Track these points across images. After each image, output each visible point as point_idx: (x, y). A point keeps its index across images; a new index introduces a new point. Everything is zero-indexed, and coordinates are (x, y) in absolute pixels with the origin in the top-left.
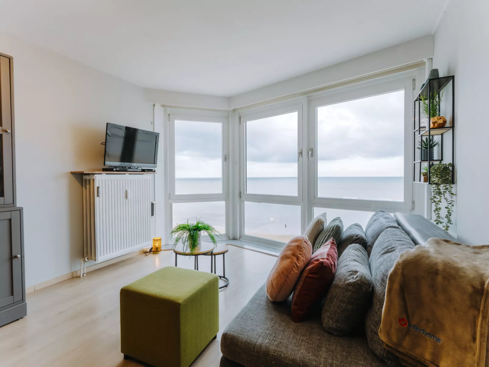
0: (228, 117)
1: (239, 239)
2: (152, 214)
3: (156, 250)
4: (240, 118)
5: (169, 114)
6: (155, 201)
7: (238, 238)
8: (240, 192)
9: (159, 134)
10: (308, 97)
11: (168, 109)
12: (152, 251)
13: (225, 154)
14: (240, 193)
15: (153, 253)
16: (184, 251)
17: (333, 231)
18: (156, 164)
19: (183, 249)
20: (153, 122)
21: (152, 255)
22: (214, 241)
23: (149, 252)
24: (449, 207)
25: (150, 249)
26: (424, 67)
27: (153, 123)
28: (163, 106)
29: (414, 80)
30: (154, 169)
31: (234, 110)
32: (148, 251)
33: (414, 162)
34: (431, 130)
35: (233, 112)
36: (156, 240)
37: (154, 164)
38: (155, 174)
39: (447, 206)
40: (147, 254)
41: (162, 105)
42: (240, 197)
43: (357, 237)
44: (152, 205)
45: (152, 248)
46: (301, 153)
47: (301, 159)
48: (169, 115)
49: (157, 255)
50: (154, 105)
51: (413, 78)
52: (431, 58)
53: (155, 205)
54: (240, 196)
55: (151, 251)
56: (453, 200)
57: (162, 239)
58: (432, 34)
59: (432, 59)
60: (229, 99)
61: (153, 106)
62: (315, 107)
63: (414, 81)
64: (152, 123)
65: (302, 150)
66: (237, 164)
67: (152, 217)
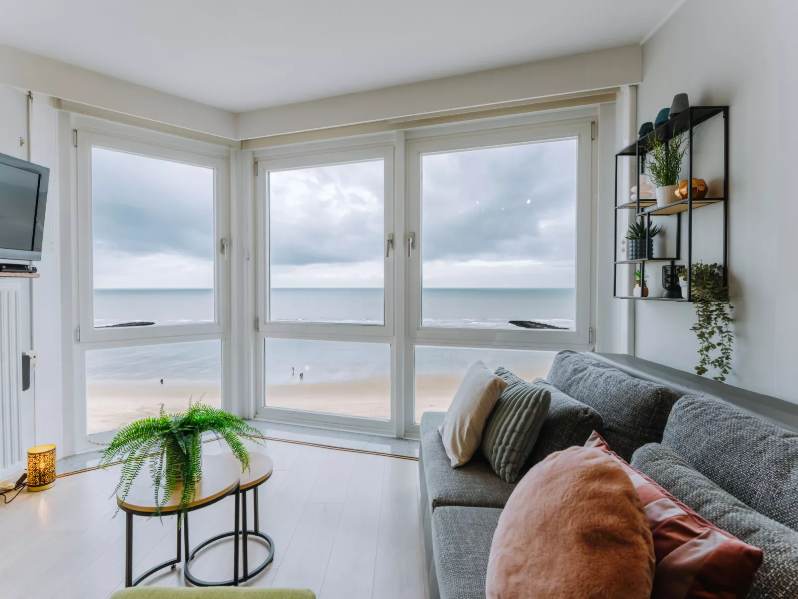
0: (229, 158)
1: (255, 417)
2: (26, 385)
3: (40, 479)
4: (257, 163)
5: (76, 128)
6: (32, 349)
7: (252, 417)
8: (255, 318)
9: (48, 170)
10: (406, 133)
11: (73, 115)
12: (24, 485)
13: (220, 237)
14: (256, 321)
15: (29, 491)
16: (160, 502)
17: (538, 405)
18: (40, 250)
19: (156, 498)
20: (25, 140)
21: (27, 495)
22: (241, 455)
23: (15, 489)
24: (724, 343)
25: (17, 480)
26: (614, 102)
27: (25, 143)
28: (58, 103)
29: (593, 123)
30: (31, 264)
31: (244, 144)
32: (13, 485)
33: (615, 263)
34: (693, 202)
35: (242, 148)
36: (40, 454)
37: (32, 250)
38: (34, 279)
39: (721, 342)
40: (9, 496)
41: (54, 98)
42: (257, 328)
43: (586, 413)
44: (26, 360)
45: (25, 476)
46: (391, 242)
47: (391, 252)
48: (76, 131)
49: (43, 494)
50: (30, 96)
51: (592, 120)
52: (634, 84)
53: (32, 362)
54: (255, 327)
55: (20, 483)
56: (729, 330)
57: (57, 450)
58: (642, 43)
59: (636, 87)
60: (236, 116)
61: (25, 98)
62: (419, 154)
63: (593, 125)
64: (22, 144)
65: (393, 235)
66: (248, 259)
67: (26, 391)
